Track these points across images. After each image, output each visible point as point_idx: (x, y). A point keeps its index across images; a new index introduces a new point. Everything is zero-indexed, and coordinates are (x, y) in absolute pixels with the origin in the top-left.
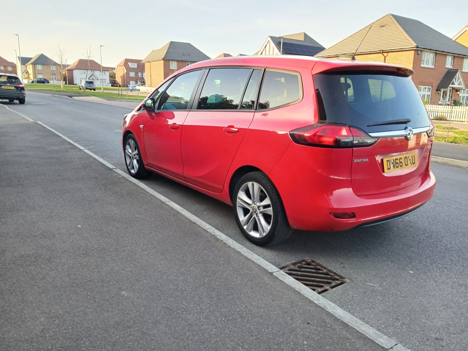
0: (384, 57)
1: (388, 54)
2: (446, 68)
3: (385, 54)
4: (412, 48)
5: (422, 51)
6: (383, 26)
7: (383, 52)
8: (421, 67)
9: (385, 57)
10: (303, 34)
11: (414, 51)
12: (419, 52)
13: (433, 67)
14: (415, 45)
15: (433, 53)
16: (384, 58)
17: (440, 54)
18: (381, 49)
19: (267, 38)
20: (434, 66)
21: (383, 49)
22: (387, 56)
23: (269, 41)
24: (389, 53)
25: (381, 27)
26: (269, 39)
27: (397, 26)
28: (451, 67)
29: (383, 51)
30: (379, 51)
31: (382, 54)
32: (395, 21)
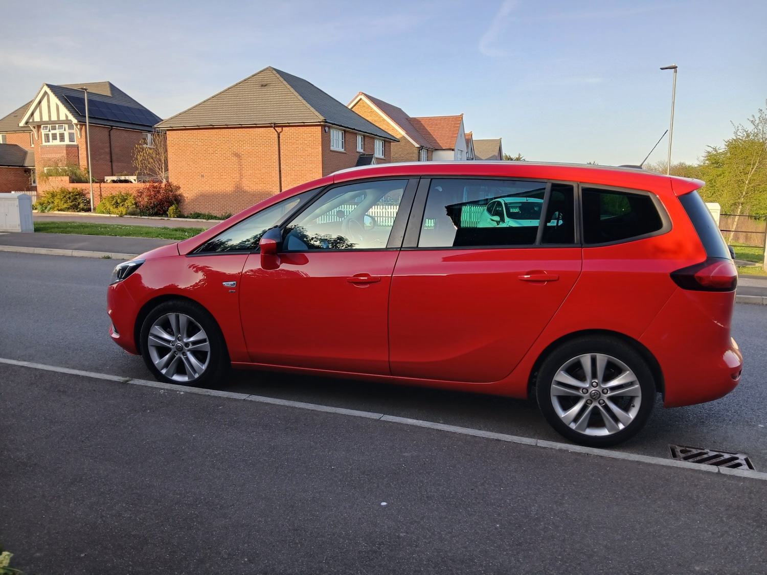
0: (277, 133)
1: (282, 129)
2: (357, 152)
3: (279, 129)
4: (319, 122)
5: (329, 127)
6: (265, 86)
7: (275, 126)
8: (331, 151)
9: (279, 135)
10: (108, 86)
11: (320, 127)
12: (327, 129)
13: (343, 150)
14: (321, 118)
15: (341, 130)
16: (277, 135)
17: (349, 132)
18: (273, 121)
19: (41, 87)
20: (345, 150)
21: (276, 121)
22: (281, 132)
23: (46, 93)
24: (284, 128)
25: (262, 86)
26: (46, 89)
27: (286, 87)
28: (362, 151)
29: (275, 124)
30: (269, 124)
31: (274, 128)
32: (281, 79)
